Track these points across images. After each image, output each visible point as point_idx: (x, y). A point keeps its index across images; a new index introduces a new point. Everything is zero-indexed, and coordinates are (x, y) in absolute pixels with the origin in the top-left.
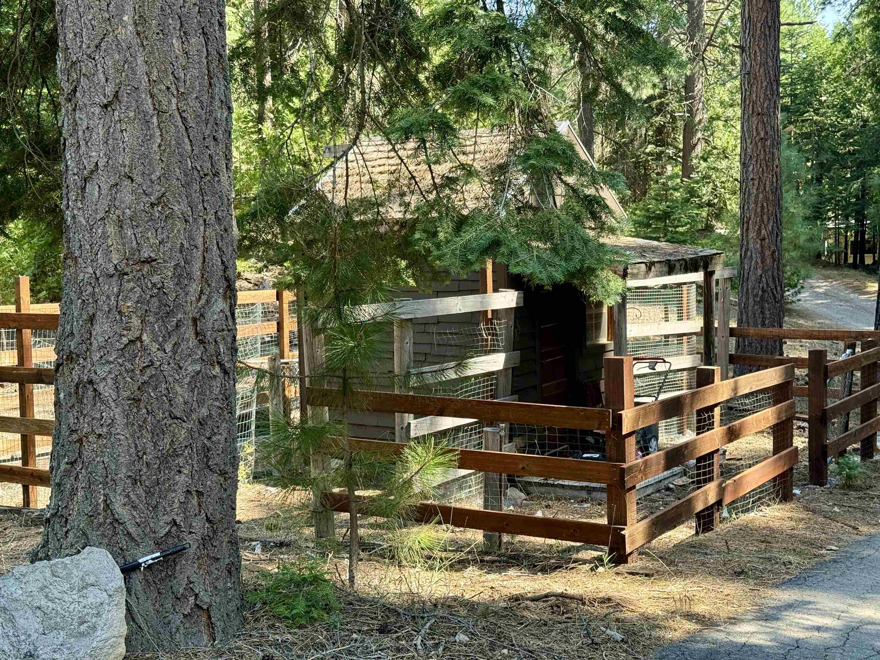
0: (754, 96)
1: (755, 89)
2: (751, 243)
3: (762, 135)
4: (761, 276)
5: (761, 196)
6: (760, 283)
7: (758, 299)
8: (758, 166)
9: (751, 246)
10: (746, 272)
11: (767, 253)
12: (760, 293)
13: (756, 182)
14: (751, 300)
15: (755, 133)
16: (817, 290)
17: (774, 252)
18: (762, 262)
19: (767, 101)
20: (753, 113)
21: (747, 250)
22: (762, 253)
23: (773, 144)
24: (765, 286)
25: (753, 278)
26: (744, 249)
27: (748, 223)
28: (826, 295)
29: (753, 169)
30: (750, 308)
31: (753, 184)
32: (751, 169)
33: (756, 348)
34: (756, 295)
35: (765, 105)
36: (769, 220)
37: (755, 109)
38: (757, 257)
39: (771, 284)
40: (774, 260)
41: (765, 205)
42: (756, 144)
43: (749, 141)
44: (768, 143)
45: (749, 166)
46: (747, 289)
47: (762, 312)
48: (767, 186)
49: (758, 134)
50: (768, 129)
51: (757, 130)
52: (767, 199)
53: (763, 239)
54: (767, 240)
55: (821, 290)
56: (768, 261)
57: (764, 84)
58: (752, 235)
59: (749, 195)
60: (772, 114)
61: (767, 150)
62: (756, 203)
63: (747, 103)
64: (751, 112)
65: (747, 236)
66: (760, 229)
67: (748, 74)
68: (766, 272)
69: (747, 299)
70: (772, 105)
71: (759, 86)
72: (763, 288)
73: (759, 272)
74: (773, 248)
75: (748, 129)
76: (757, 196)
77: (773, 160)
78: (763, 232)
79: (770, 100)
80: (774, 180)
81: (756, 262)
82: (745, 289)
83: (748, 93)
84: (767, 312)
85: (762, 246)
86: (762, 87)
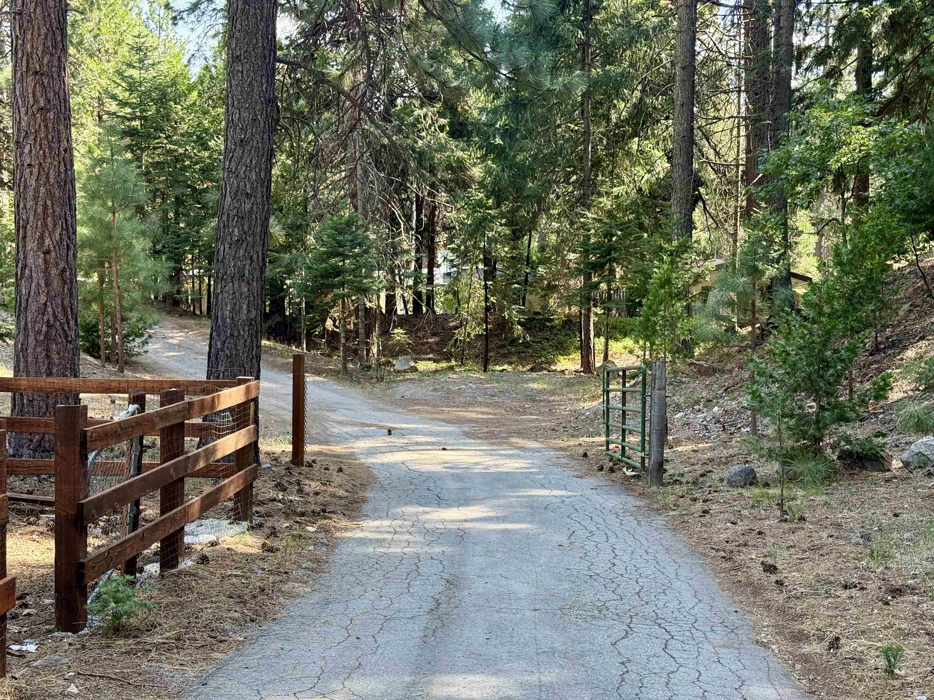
0: (29, 46)
1: (29, 37)
2: (30, 256)
3: (42, 103)
4: (45, 304)
5: (42, 190)
6: (43, 314)
7: (42, 338)
8: (38, 147)
9: (30, 261)
10: (24, 298)
11: (54, 272)
12: (45, 329)
13: (35, 170)
14: (31, 339)
15: (31, 100)
16: (170, 341)
17: (63, 271)
18: (47, 285)
19: (48, 56)
20: (27, 72)
21: (24, 267)
22: (46, 271)
23: (58, 117)
24: (52, 319)
25: (33, 307)
26: (20, 265)
27: (25, 228)
28: (179, 347)
29: (31, 151)
30: (30, 350)
31: (31, 172)
32: (26, 151)
33: (40, 408)
34: (39, 332)
35: (45, 61)
36: (55, 225)
37: (31, 66)
38: (38, 278)
39: (60, 316)
40: (65, 283)
41: (49, 203)
42: (34, 115)
43: (23, 110)
44: (51, 115)
45: (24, 146)
46: (26, 324)
47: (48, 357)
48: (52, 176)
49: (36, 101)
50: (51, 95)
51: (34, 95)
52: (50, 194)
53: (47, 252)
54: (53, 254)
55: (174, 341)
56: (56, 283)
57: (43, 31)
58: (31, 245)
59: (25, 187)
60: (55, 75)
61: (50, 125)
62: (36, 198)
63: (20, 55)
64: (24, 69)
65: (24, 246)
66: (42, 238)
67: (20, 14)
68: (53, 298)
69: (27, 337)
70: (56, 63)
71: (36, 33)
72: (48, 321)
73: (43, 298)
74: (62, 265)
75: (22, 93)
76: (37, 190)
77: (59, 142)
78: (47, 241)
79: (52, 55)
80: (62, 169)
81: (38, 284)
82: (23, 323)
83: (20, 42)
84: (55, 356)
85: (46, 262)
86: (39, 35)
